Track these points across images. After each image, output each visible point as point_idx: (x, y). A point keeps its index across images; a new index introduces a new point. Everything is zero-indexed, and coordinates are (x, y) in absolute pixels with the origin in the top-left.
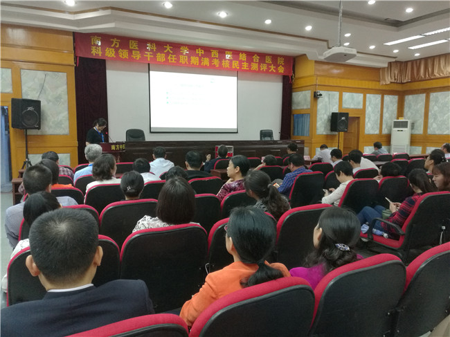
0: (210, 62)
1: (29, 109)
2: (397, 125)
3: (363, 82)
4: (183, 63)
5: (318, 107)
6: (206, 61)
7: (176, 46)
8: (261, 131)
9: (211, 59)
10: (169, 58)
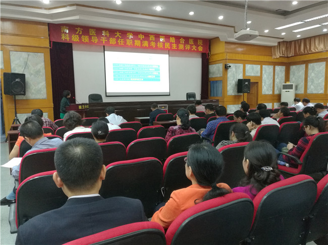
0: (149, 44)
1: (17, 80)
2: (285, 87)
3: (260, 56)
4: (129, 45)
5: (228, 75)
6: (146, 44)
7: (124, 33)
8: (187, 94)
9: (149, 42)
10: (119, 41)
